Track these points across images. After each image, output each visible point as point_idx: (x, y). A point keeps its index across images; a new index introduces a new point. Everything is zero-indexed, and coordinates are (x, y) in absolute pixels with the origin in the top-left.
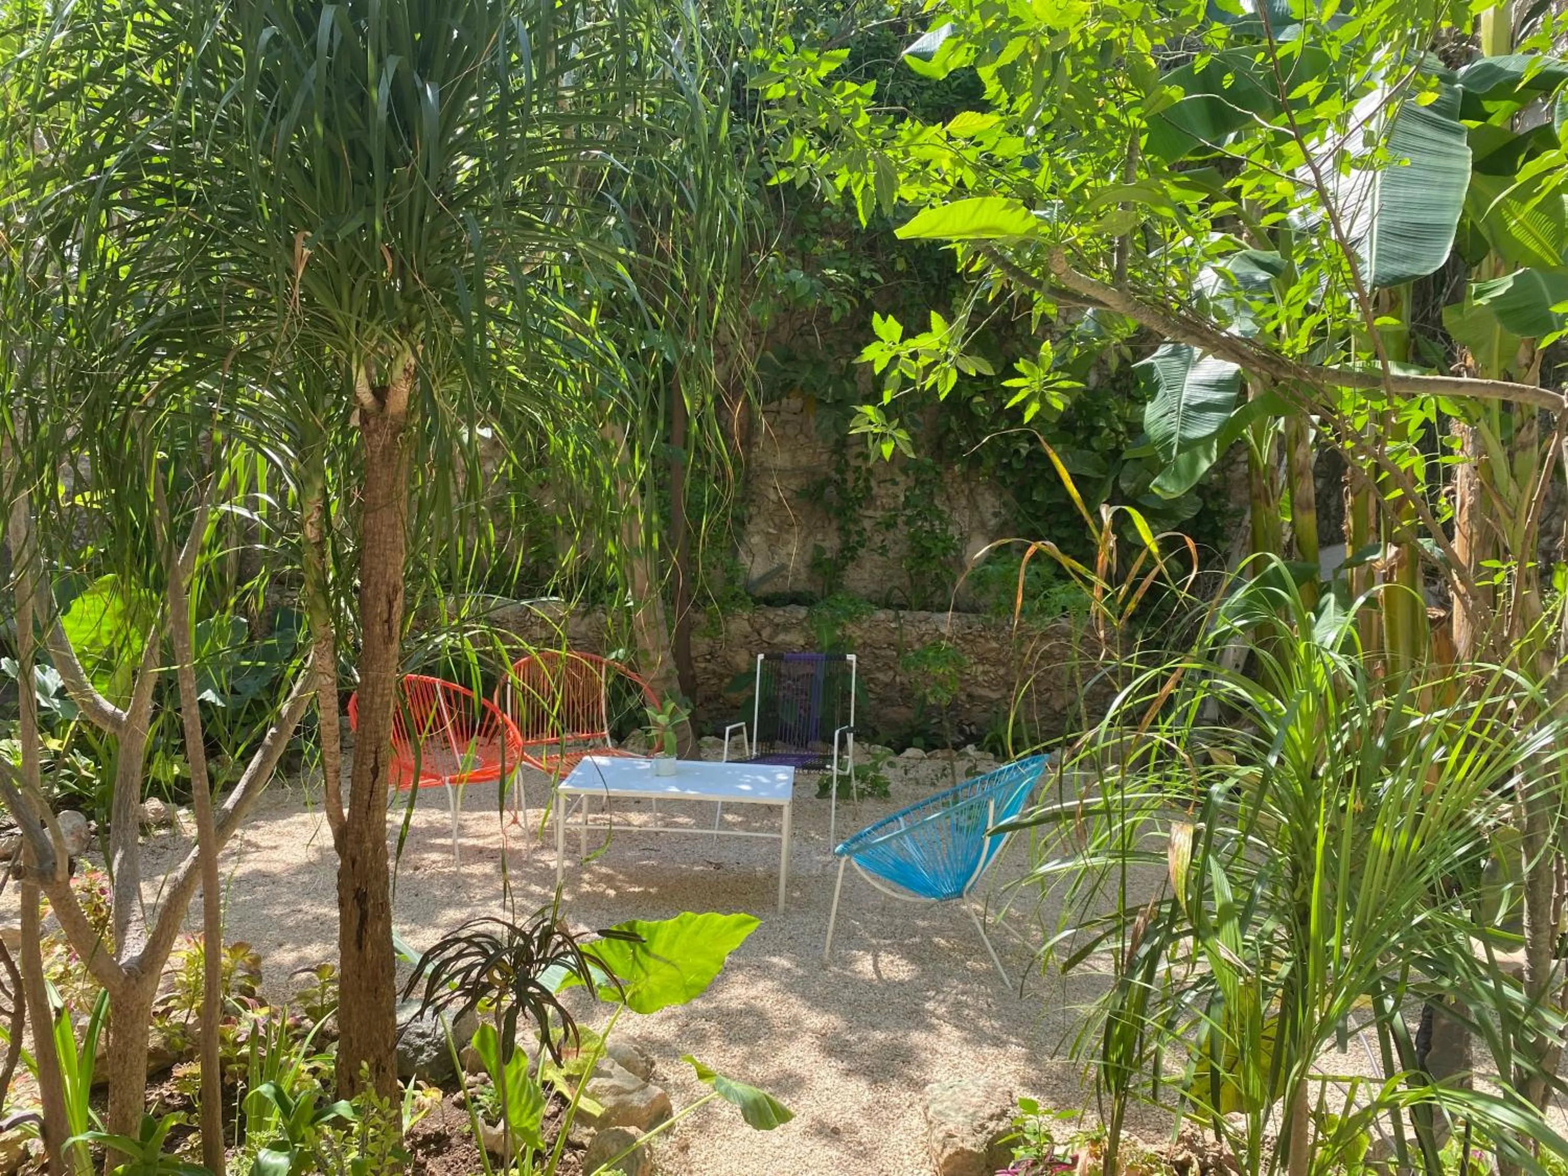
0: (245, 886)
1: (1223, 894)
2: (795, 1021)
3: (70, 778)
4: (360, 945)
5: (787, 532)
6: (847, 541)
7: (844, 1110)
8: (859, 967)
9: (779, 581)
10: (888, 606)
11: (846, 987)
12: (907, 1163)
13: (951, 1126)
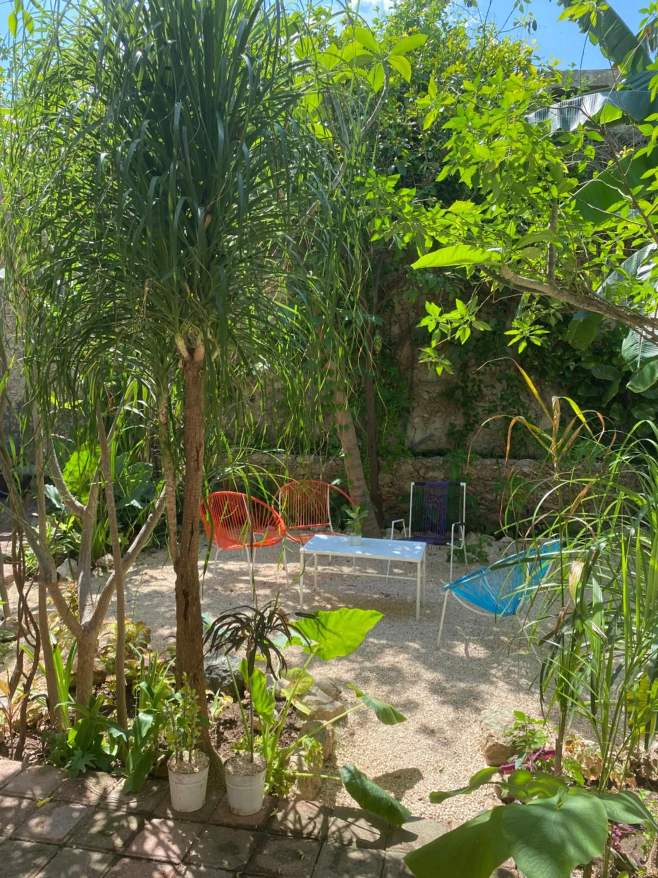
0: (149, 598)
1: (597, 598)
2: (418, 675)
3: (70, 543)
4: (186, 618)
5: (434, 416)
6: (469, 421)
7: (439, 721)
8: (457, 650)
9: (430, 443)
10: (492, 456)
11: (448, 660)
12: (469, 750)
13: (492, 731)
